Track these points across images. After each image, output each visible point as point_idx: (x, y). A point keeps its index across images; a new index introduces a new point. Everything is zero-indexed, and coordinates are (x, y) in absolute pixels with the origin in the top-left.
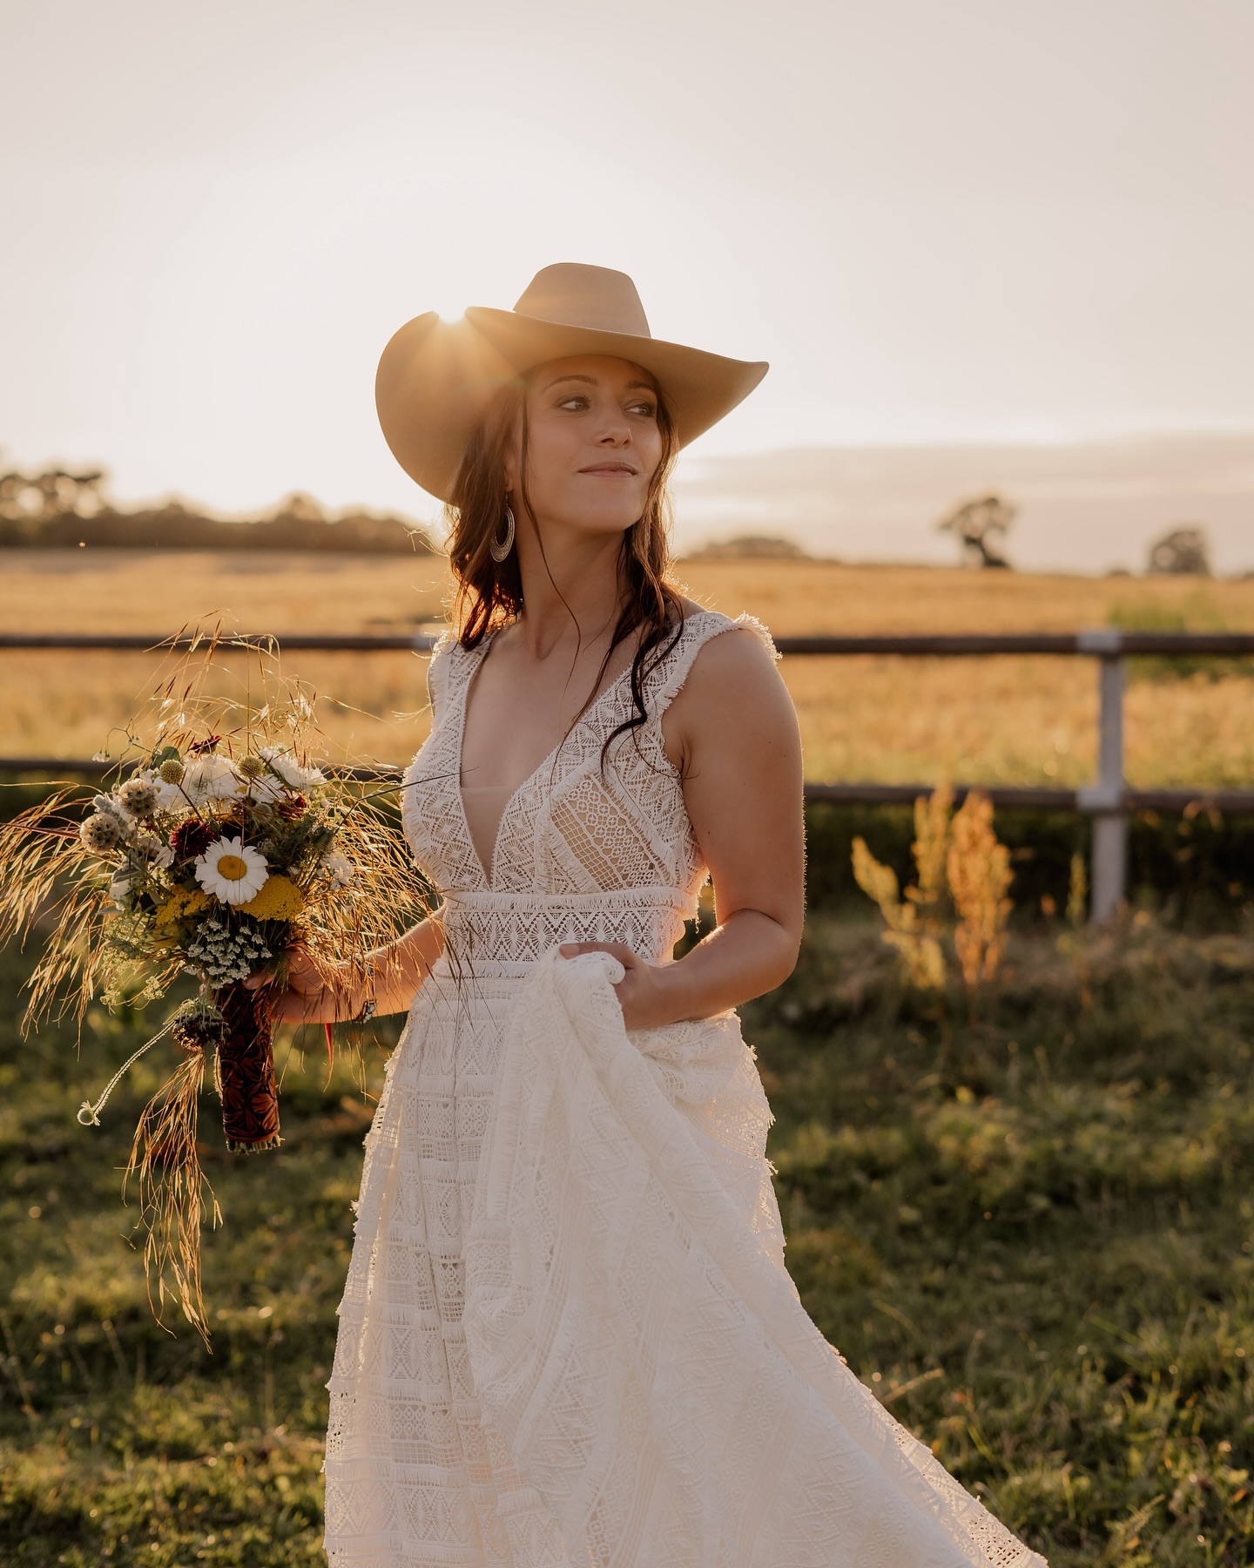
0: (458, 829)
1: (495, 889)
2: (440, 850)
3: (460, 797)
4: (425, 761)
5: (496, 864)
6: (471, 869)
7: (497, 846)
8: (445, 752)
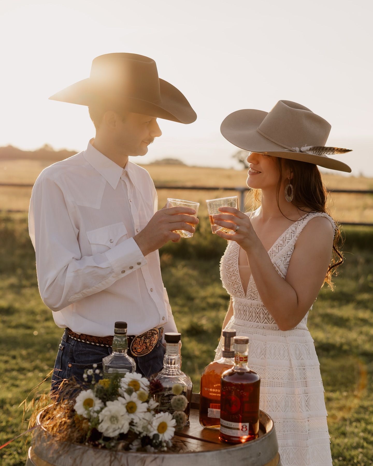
0: (237, 278)
1: (247, 298)
2: (231, 284)
3: (238, 268)
4: (228, 255)
5: (248, 290)
6: (240, 291)
7: (249, 285)
8: (234, 252)
